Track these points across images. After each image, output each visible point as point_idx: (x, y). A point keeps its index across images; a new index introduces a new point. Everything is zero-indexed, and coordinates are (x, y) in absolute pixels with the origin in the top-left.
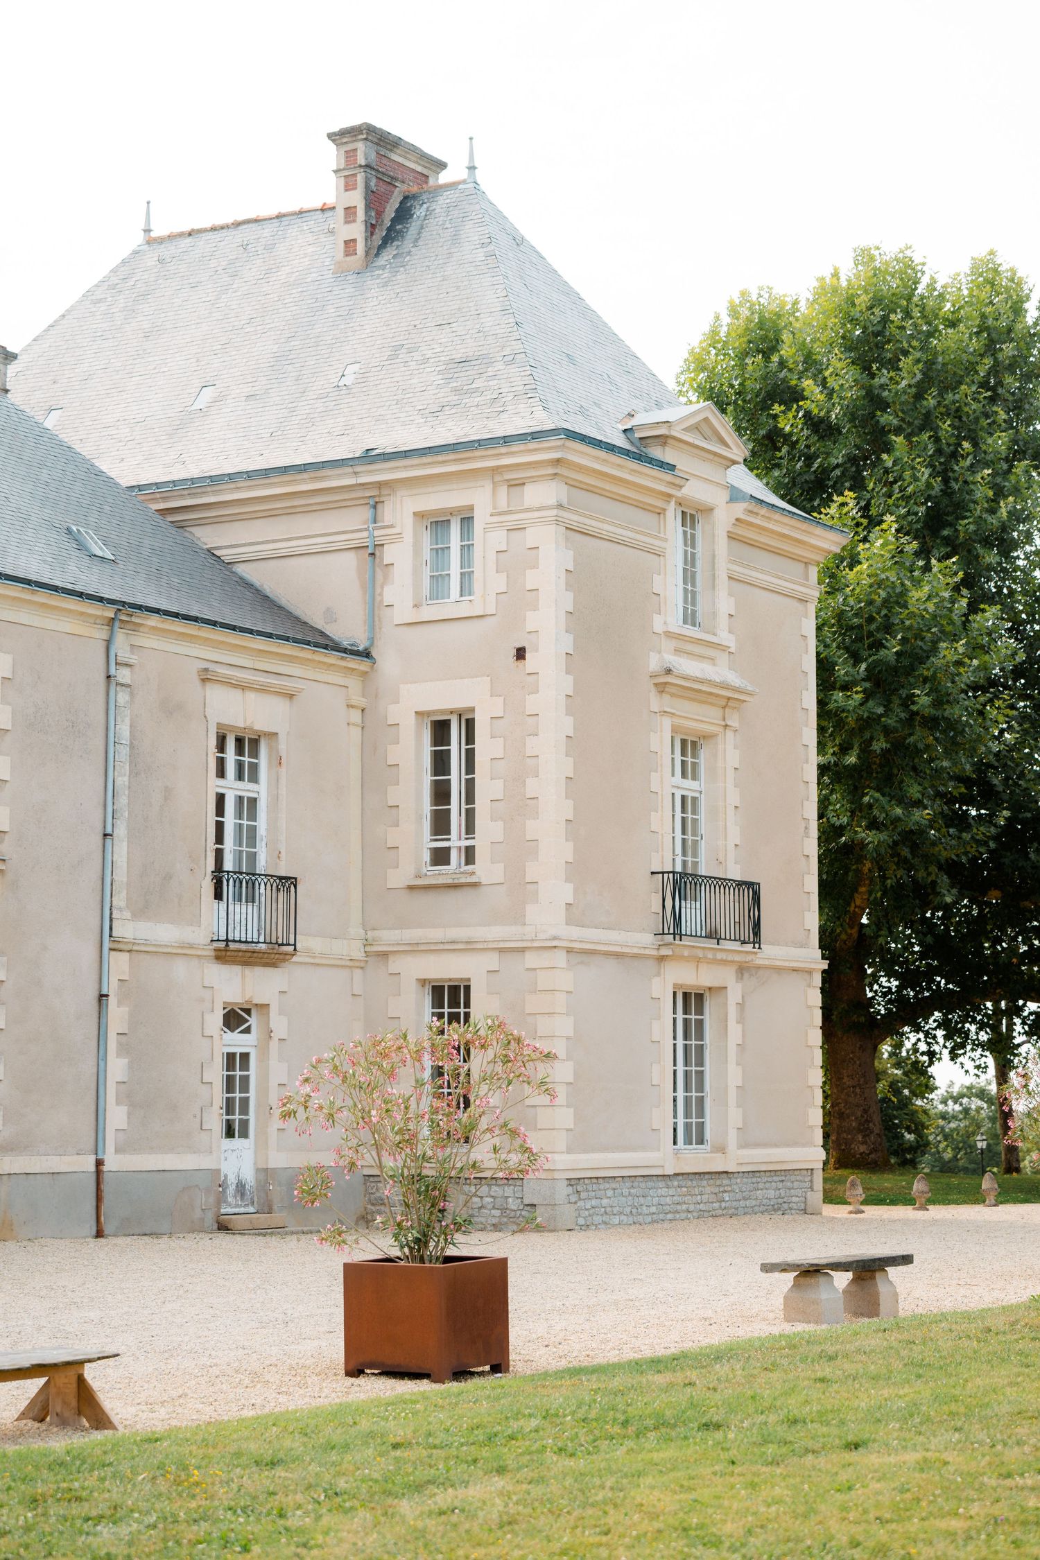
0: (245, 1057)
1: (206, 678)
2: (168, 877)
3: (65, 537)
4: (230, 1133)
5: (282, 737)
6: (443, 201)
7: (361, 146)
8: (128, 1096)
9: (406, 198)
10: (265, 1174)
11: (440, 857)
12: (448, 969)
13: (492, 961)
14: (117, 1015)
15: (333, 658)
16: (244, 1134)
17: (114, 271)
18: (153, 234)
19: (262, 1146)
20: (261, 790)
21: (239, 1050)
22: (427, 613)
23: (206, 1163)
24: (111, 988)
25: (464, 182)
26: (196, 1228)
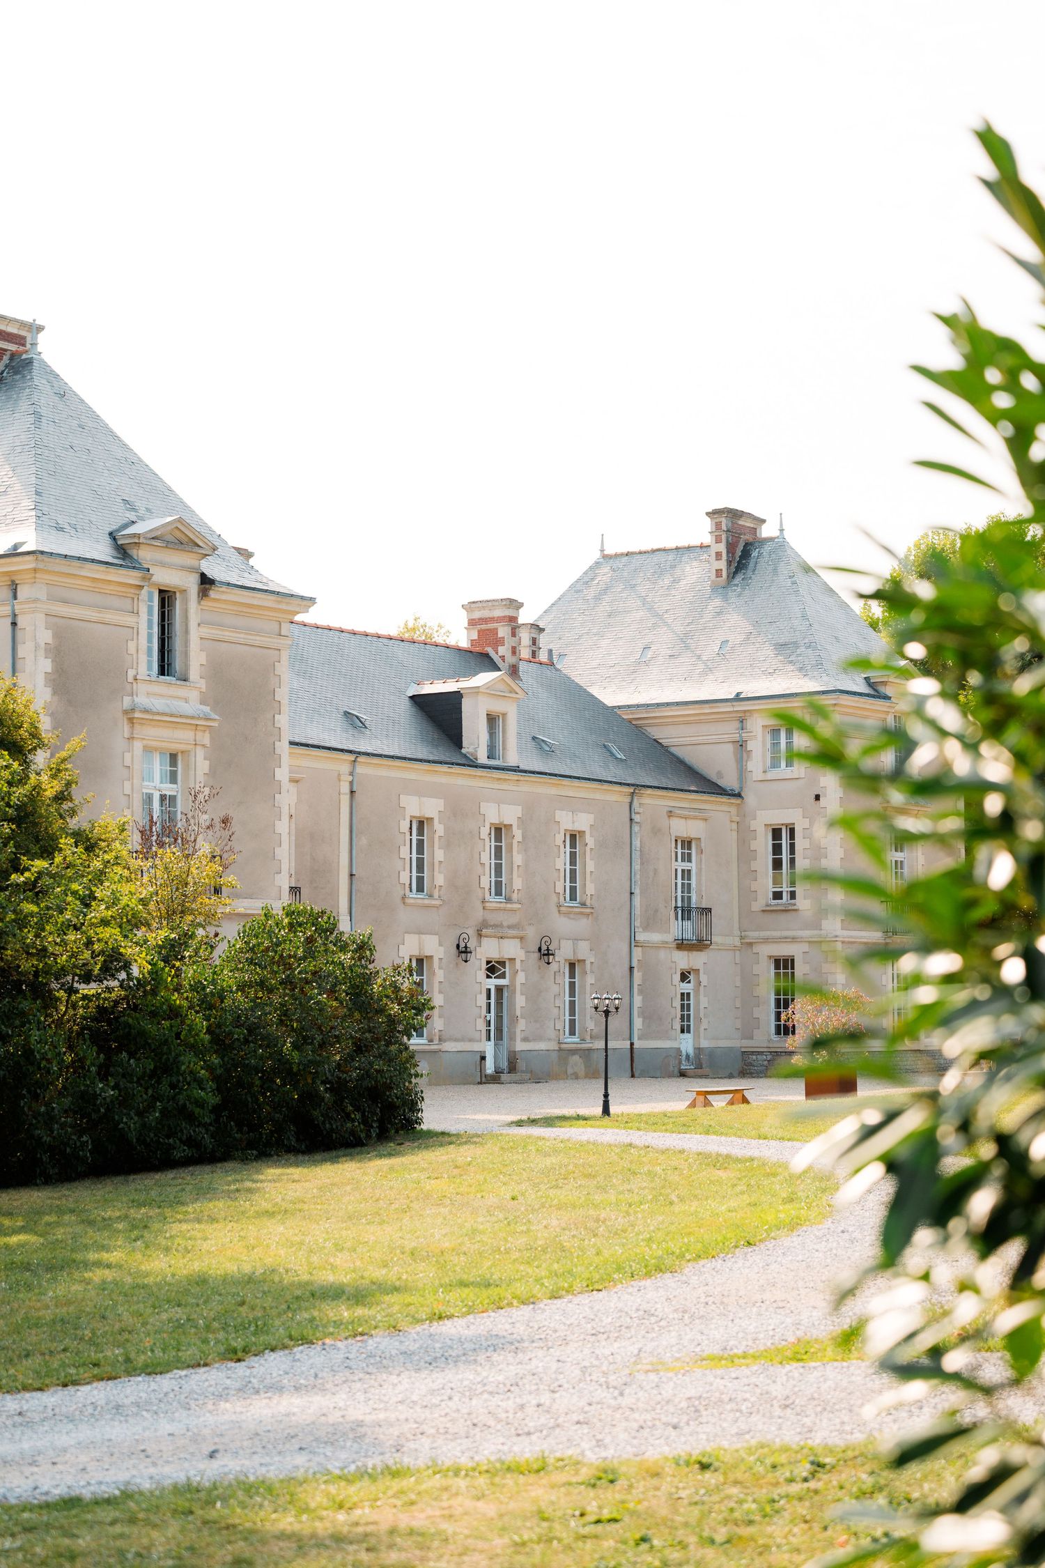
0: (688, 994)
1: (670, 814)
2: (656, 911)
3: (604, 750)
4: (682, 1031)
5: (702, 840)
6: (767, 548)
7: (724, 520)
8: (643, 1014)
9: (747, 544)
10: (698, 1050)
11: (777, 896)
12: (783, 951)
13: (805, 947)
14: (637, 975)
15: (724, 799)
16: (689, 1032)
17: (585, 573)
18: (606, 553)
19: (697, 1037)
20: (693, 866)
21: (686, 991)
22: (770, 776)
23: (674, 1045)
24: (635, 964)
25: (778, 537)
26: (670, 1076)
